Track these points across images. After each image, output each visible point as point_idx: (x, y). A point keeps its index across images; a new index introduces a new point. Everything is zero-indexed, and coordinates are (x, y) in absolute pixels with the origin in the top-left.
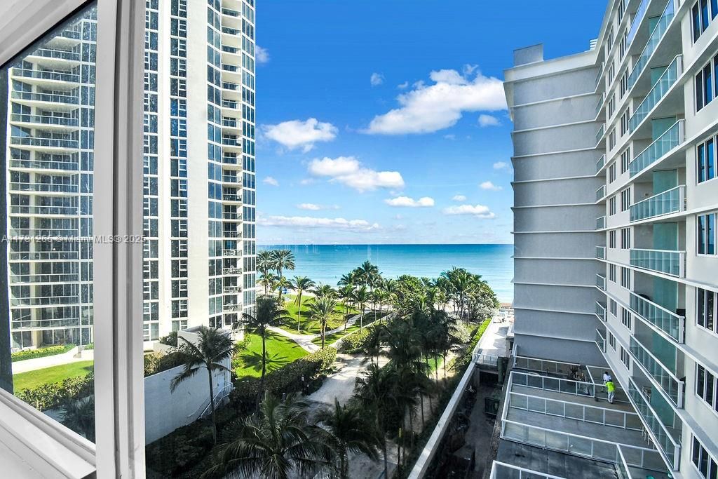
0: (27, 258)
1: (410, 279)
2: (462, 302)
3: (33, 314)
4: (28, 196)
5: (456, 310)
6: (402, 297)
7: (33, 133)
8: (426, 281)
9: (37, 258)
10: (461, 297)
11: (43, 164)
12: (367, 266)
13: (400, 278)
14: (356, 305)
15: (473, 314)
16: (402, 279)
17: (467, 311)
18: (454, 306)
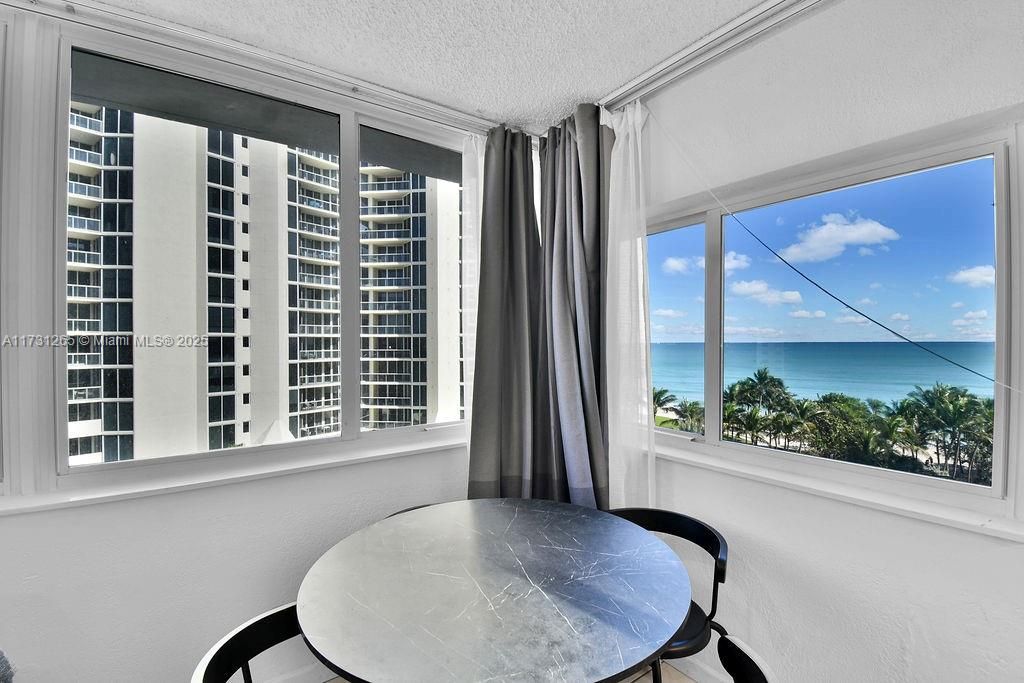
0: (368, 356)
1: (844, 400)
2: (955, 448)
3: (372, 415)
4: (368, 292)
5: (942, 461)
6: (827, 430)
7: (371, 226)
8: (876, 405)
9: (375, 356)
10: (953, 438)
11: (380, 257)
12: (762, 377)
13: (824, 398)
14: (743, 437)
15: (979, 471)
16: (827, 400)
17: (966, 465)
18: (938, 454)
